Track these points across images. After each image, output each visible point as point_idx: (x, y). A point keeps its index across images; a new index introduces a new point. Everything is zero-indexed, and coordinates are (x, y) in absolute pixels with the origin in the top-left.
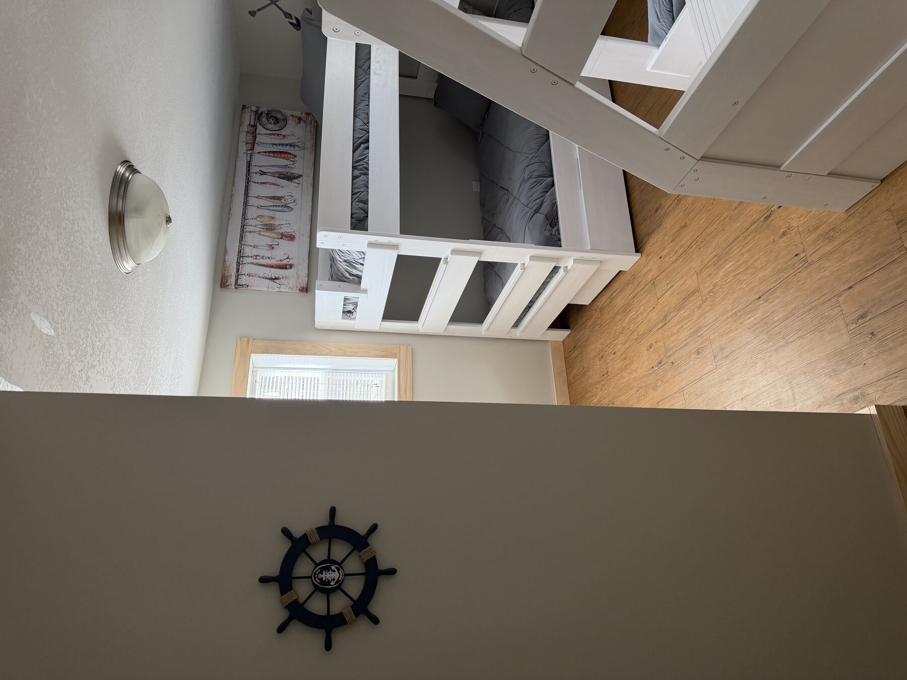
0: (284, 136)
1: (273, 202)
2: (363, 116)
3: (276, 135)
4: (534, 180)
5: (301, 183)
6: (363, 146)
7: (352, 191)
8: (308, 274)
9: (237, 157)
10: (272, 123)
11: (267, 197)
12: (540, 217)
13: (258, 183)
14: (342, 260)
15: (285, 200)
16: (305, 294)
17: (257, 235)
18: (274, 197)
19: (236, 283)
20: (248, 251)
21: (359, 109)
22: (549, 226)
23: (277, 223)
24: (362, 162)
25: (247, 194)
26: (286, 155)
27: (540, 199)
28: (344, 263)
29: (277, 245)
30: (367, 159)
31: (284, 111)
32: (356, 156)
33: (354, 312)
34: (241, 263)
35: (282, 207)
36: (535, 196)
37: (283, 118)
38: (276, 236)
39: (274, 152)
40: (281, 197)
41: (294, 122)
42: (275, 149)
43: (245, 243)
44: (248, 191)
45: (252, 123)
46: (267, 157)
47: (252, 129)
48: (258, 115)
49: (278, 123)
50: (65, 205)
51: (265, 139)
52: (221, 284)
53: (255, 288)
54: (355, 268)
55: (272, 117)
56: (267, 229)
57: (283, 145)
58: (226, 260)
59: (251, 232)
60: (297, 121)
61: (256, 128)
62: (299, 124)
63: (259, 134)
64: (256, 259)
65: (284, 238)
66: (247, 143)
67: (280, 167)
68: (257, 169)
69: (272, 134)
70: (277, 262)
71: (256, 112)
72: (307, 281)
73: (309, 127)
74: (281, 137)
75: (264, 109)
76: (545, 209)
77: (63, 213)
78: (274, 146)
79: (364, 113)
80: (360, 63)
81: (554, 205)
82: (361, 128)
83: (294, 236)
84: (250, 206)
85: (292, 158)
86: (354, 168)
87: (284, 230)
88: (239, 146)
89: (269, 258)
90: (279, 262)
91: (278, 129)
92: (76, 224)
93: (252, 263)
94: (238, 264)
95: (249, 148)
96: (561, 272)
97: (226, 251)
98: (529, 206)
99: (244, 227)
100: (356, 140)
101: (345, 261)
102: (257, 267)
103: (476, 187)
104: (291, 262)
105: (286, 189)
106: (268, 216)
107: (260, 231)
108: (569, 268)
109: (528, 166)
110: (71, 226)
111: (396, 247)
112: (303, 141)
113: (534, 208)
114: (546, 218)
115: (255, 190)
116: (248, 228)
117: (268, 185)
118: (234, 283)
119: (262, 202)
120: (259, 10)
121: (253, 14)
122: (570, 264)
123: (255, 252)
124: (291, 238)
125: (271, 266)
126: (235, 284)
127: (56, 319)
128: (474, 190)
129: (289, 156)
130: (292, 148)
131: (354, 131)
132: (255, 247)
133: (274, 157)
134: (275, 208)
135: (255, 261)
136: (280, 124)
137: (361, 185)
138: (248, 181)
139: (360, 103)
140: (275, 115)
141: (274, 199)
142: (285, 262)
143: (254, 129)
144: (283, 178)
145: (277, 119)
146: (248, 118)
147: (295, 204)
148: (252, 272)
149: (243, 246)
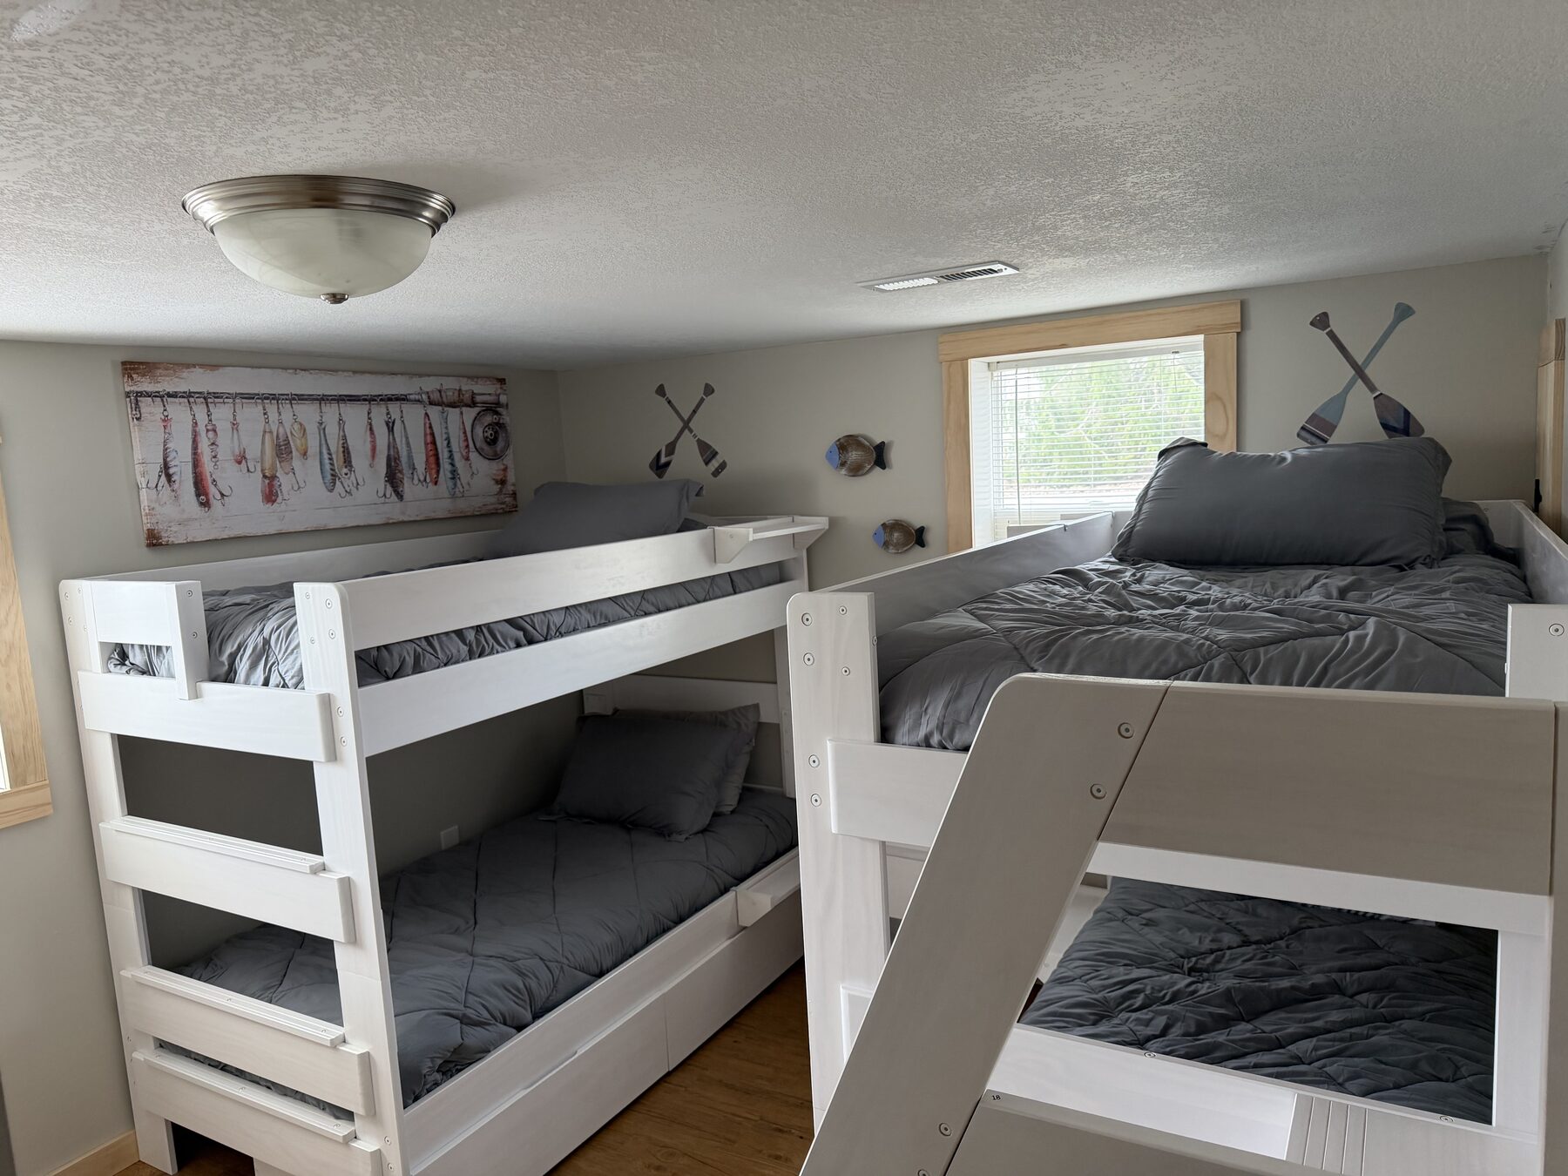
0: (467, 459)
1: (337, 451)
2: (570, 621)
3: (466, 444)
4: (521, 986)
5: (387, 500)
6: (520, 634)
7: (432, 636)
8: (193, 542)
9: (412, 375)
10: (486, 434)
11: (345, 438)
12: (453, 1034)
13: (369, 418)
14: (266, 632)
15: (346, 474)
16: (144, 542)
17: (260, 426)
18: (349, 453)
19: (139, 394)
20: (222, 413)
21: (579, 612)
22: (439, 1062)
23: (297, 463)
24: (492, 641)
25: (344, 400)
26: (433, 466)
27: (489, 1017)
28: (260, 640)
29: (248, 470)
30: (499, 649)
31: (510, 452)
32: (500, 627)
33: (125, 669)
34: (192, 400)
35: (332, 469)
36: (493, 1003)
37: (499, 452)
38: (267, 465)
39: (434, 442)
40: (351, 466)
41: (495, 472)
42: (441, 444)
43: (238, 407)
44: (348, 400)
45: (478, 399)
46: (423, 432)
47: (467, 397)
48: (493, 408)
49: (489, 444)
50: (389, 98)
51: (456, 424)
52: (131, 363)
53: (136, 435)
54: (253, 666)
55: (496, 432)
56: (278, 446)
57: (451, 457)
58: (193, 369)
59: (265, 414)
60: (499, 478)
61: (470, 406)
62: (493, 482)
63: (462, 413)
64: (208, 430)
65: (267, 481)
66: (440, 391)
67: (410, 457)
68: (395, 415)
69: (466, 436)
70: (208, 475)
71: (498, 404)
72: (176, 542)
73: (493, 500)
74: (464, 454)
75: (506, 419)
76: (475, 1036)
77: (370, 92)
78: (446, 442)
79: (576, 623)
80: (651, 597)
81: (485, 1051)
82: (551, 624)
83: (274, 501)
84: (320, 408)
85: (430, 475)
86: (478, 629)
87: (285, 480)
88: (432, 378)
89: (215, 457)
90: (210, 480)
91: (478, 445)
92: (336, 115)
93: (196, 423)
94: (188, 395)
95: (432, 396)
96: (340, 1129)
97: (214, 367)
98: (471, 997)
99: (273, 399)
100: (529, 621)
101: (267, 642)
102: (190, 435)
103: (448, 836)
104: (216, 504)
105: (369, 476)
106: (306, 444)
107: (271, 432)
108: (355, 1144)
109: (541, 959)
110: (332, 105)
111: (333, 755)
112: (466, 494)
113: (469, 1012)
114: (455, 1049)
115: (355, 416)
116: (272, 408)
117: (369, 439)
118: (139, 389)
119: (332, 430)
120: (669, 402)
121: (661, 391)
122: (367, 1144)
123: (223, 426)
124: (270, 496)
125: (196, 463)
126: (137, 392)
127: (66, 47)
128: (442, 833)
129: (434, 471)
130: (450, 476)
131: (543, 612)
132: (235, 426)
133: (426, 444)
134: (326, 456)
135: (201, 428)
136: (486, 447)
137: (450, 651)
138: (370, 400)
139: (589, 611)
140: (500, 439)
141: (344, 452)
142: (212, 490)
143: (469, 402)
144: (389, 465)
145: (495, 440)
146: (485, 391)
147: (343, 494)
148: (174, 428)
149: (231, 400)
